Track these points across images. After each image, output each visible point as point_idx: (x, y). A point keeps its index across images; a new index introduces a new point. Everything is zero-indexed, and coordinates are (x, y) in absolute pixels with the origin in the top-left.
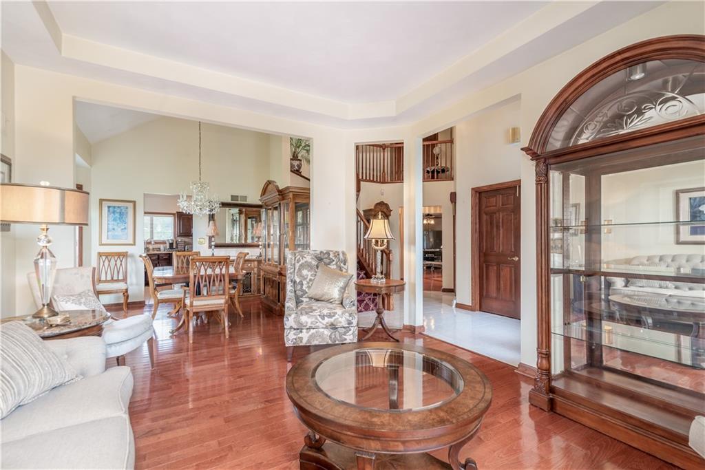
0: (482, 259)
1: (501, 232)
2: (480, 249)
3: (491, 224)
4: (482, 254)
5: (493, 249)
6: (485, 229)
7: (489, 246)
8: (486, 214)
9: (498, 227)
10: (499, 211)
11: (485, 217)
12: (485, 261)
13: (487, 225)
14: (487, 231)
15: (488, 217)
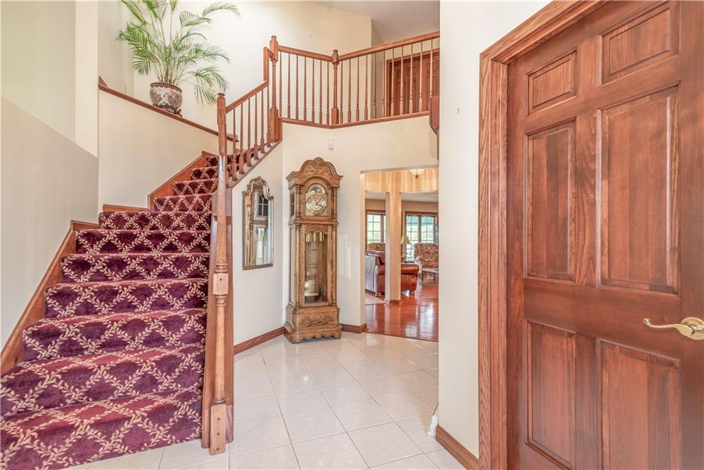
0: (519, 301)
1: (600, 196)
2: (508, 265)
3: (555, 168)
4: (518, 286)
5: (564, 268)
6: (527, 194)
7: (544, 254)
8: (532, 134)
9: (584, 179)
10: (587, 109)
11: (526, 148)
12: (529, 311)
13: (536, 177)
14: (535, 203)
15: (541, 144)
